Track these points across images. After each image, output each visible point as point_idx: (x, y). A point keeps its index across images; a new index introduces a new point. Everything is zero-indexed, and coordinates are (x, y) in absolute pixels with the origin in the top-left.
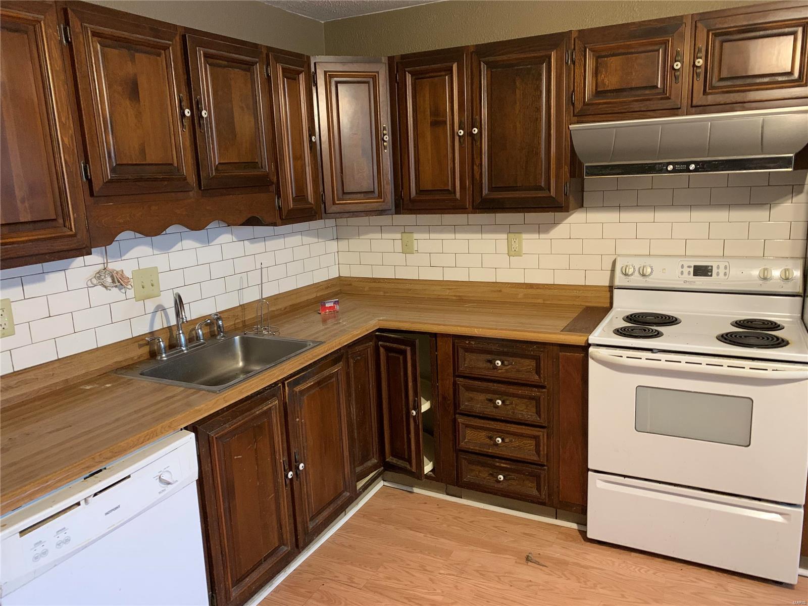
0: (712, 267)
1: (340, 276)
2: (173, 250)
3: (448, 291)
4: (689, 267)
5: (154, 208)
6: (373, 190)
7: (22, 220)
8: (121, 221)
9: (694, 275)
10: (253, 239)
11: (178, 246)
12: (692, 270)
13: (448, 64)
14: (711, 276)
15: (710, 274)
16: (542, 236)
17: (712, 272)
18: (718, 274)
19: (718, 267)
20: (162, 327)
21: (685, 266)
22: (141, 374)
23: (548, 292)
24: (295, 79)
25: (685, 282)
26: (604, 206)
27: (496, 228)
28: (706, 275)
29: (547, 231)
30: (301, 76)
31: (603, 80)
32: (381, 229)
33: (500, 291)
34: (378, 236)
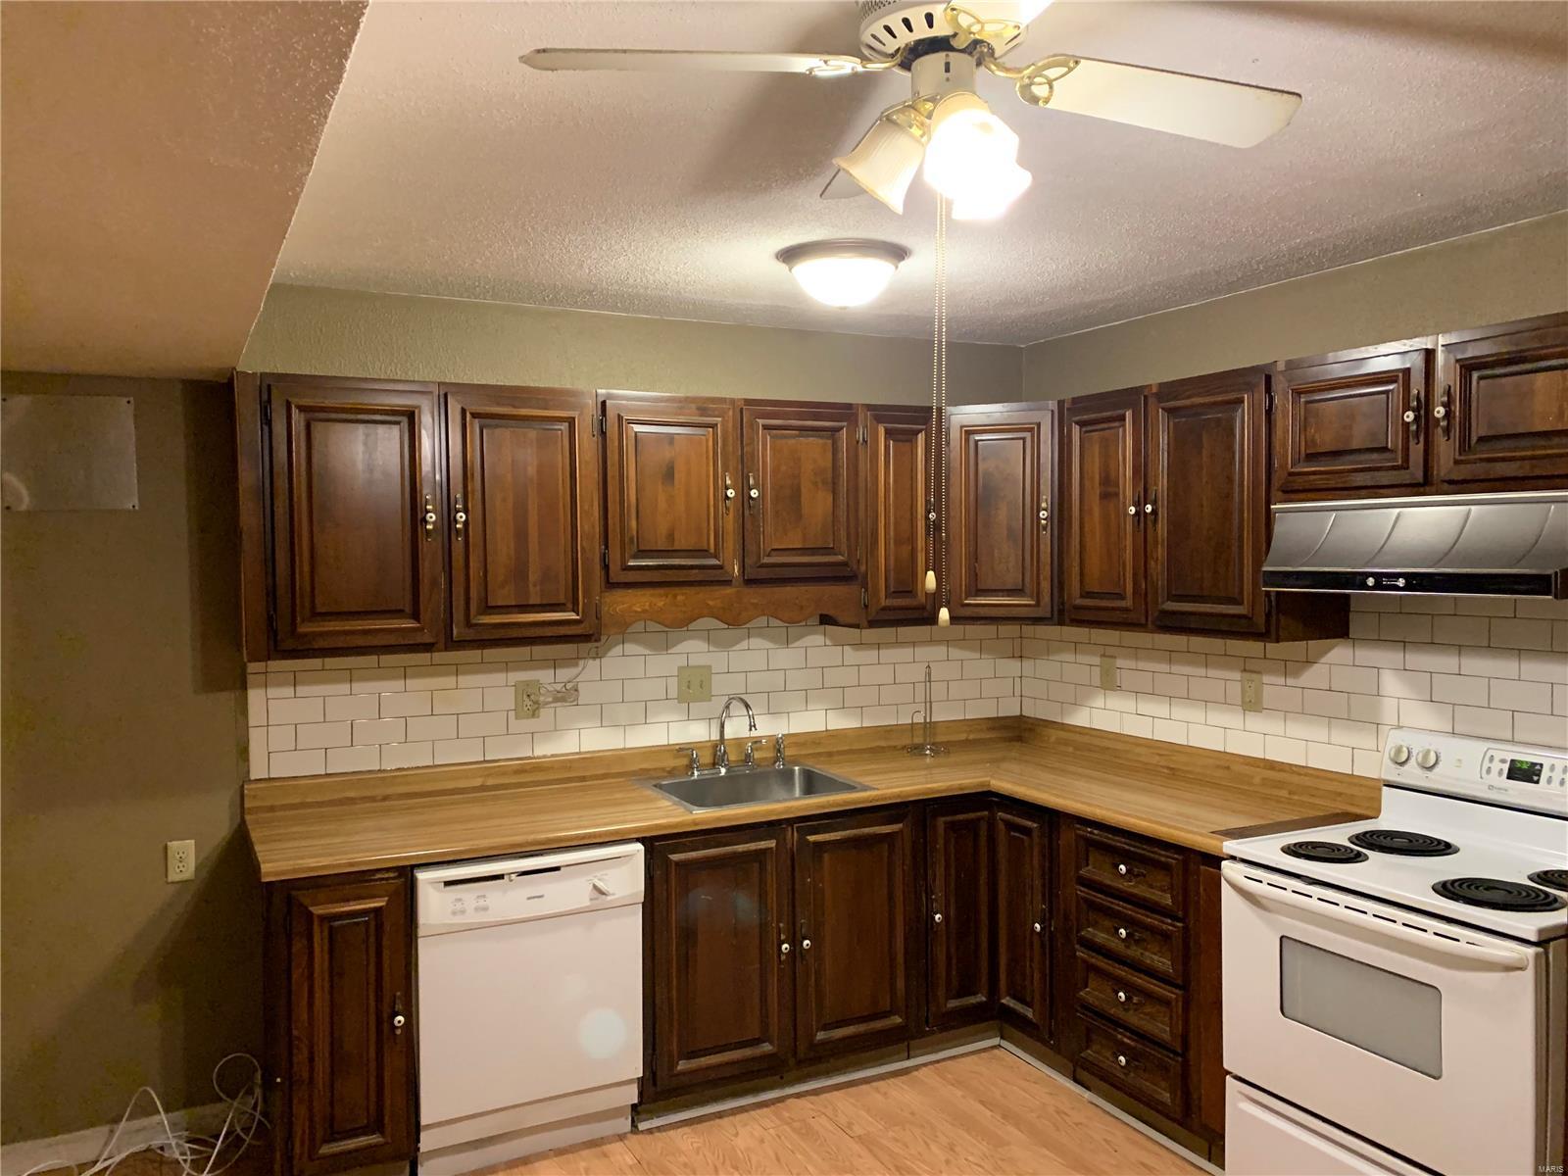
0: (1541, 765)
1: (1021, 715)
2: (734, 648)
3: (1157, 758)
4: (1503, 761)
5: (680, 598)
6: (1020, 587)
7: (531, 602)
8: (639, 610)
9: (1508, 778)
10: (859, 645)
11: (744, 644)
12: (1506, 767)
13: (1120, 412)
14: (1537, 782)
15: (1535, 778)
16: (1290, 681)
17: (1539, 775)
18: (1549, 780)
19: (1552, 768)
20: (708, 739)
21: (1496, 760)
22: (655, 786)
23: (1296, 779)
24: (911, 441)
25: (1491, 787)
26: (1380, 641)
27: (1225, 660)
28: (1531, 781)
29: (1296, 674)
30: (920, 435)
31: (1313, 436)
32: (1076, 647)
33: (1228, 768)
34: (1070, 657)
